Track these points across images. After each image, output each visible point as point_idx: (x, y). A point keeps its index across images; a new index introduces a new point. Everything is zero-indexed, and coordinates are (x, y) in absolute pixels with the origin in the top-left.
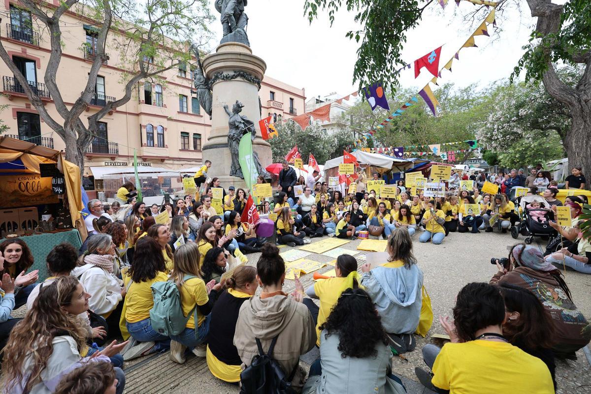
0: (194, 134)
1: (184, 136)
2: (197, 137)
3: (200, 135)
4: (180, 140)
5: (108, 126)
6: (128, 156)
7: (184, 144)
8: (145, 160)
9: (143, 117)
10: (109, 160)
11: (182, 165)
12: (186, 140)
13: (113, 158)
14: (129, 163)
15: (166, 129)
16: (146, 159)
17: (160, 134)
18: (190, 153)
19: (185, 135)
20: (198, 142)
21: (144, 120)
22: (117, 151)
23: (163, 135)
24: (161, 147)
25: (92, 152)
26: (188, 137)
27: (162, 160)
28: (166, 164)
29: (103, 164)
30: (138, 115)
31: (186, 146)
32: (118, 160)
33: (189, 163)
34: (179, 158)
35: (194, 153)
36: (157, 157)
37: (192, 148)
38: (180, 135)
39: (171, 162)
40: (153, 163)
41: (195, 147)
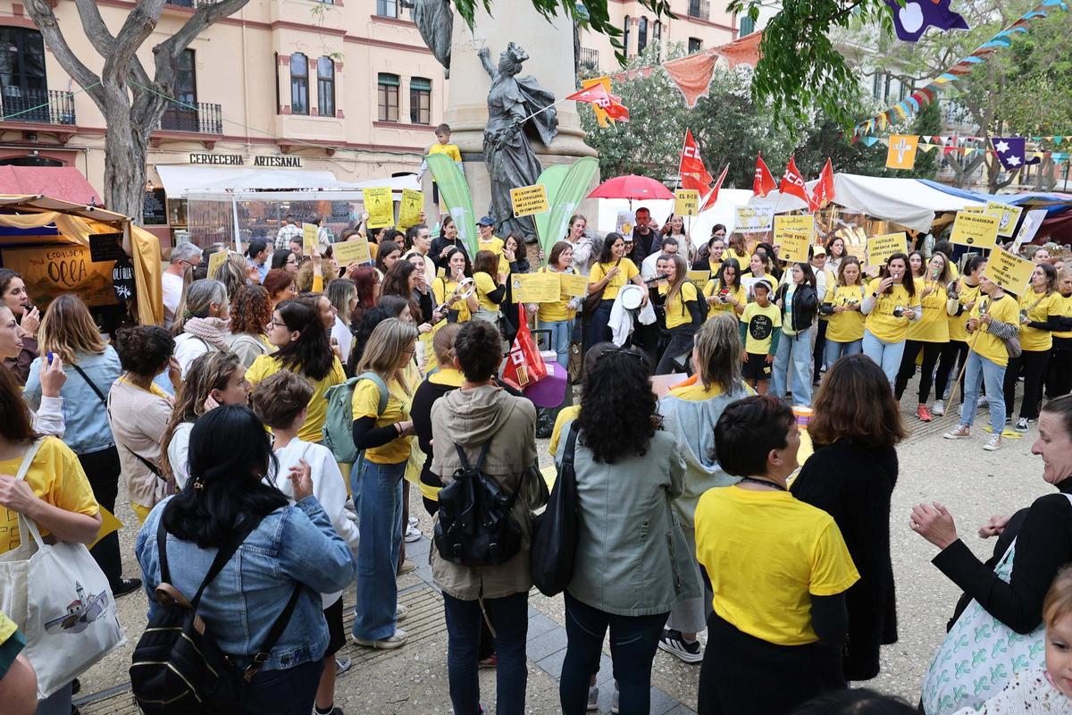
0: (413, 78)
1: (386, 85)
2: (421, 86)
3: (428, 81)
4: (374, 95)
5: (199, 58)
6: (245, 140)
7: (387, 106)
8: (288, 151)
9: (282, 33)
10: (199, 149)
11: (379, 164)
12: (392, 96)
13: (209, 145)
14: (249, 156)
15: (341, 65)
16: (288, 147)
17: (325, 80)
18: (401, 131)
19: (388, 81)
20: (423, 100)
21: (287, 42)
22: (219, 127)
23: (333, 82)
24: (326, 114)
25: (160, 128)
26: (398, 87)
27: (327, 151)
28: (339, 160)
29: (186, 158)
30: (269, 27)
31: (392, 111)
32: (222, 149)
33: (398, 159)
34: (373, 146)
35: (412, 132)
36: (316, 142)
37: (406, 118)
38: (376, 80)
39: (350, 155)
40: (306, 157)
41: (414, 116)
